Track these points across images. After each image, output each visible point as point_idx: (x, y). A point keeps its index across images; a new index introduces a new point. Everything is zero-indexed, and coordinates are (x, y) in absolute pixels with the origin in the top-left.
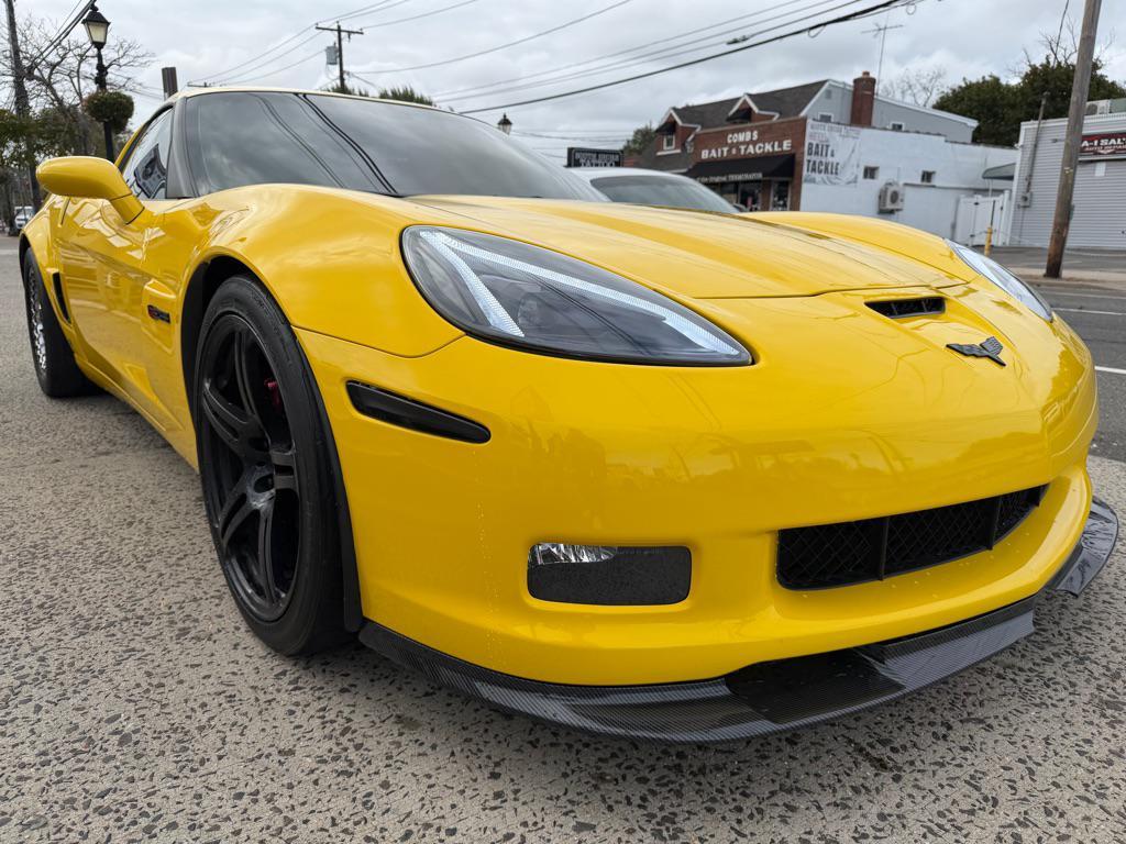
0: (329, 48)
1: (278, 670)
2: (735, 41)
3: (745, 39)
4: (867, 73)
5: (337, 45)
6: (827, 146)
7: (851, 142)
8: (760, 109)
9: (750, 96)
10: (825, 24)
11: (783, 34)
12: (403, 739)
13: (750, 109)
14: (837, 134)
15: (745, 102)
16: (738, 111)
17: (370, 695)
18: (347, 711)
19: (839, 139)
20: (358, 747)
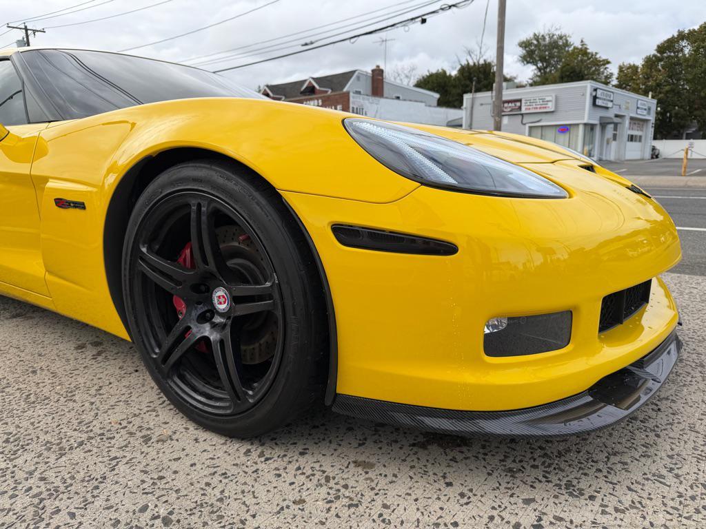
0: (18, 41)
1: (243, 450)
2: (306, 44)
3: (312, 43)
4: (378, 66)
5: (25, 39)
6: (363, 109)
7: (375, 106)
8: (320, 87)
9: (313, 79)
10: (359, 36)
11: (334, 41)
12: (370, 475)
13: (314, 87)
14: (367, 102)
15: (310, 82)
16: (306, 88)
17: (323, 452)
18: (317, 466)
19: (368, 105)
20: (346, 487)
